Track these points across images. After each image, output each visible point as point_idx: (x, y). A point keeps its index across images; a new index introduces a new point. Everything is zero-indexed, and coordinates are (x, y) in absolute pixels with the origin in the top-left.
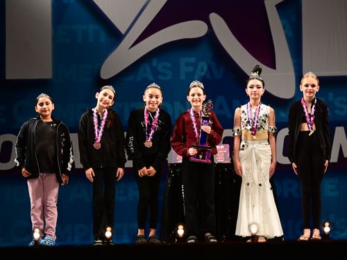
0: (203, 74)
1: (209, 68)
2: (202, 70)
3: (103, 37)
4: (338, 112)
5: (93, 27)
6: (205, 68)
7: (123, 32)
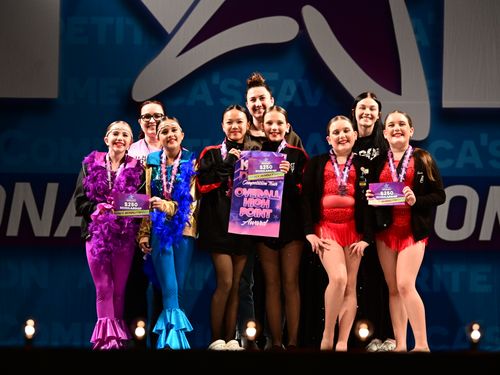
0: (289, 99)
1: (299, 90)
2: (288, 93)
3: (138, 36)
4: (494, 164)
5: (123, 22)
6: (293, 90)
7: (169, 31)
